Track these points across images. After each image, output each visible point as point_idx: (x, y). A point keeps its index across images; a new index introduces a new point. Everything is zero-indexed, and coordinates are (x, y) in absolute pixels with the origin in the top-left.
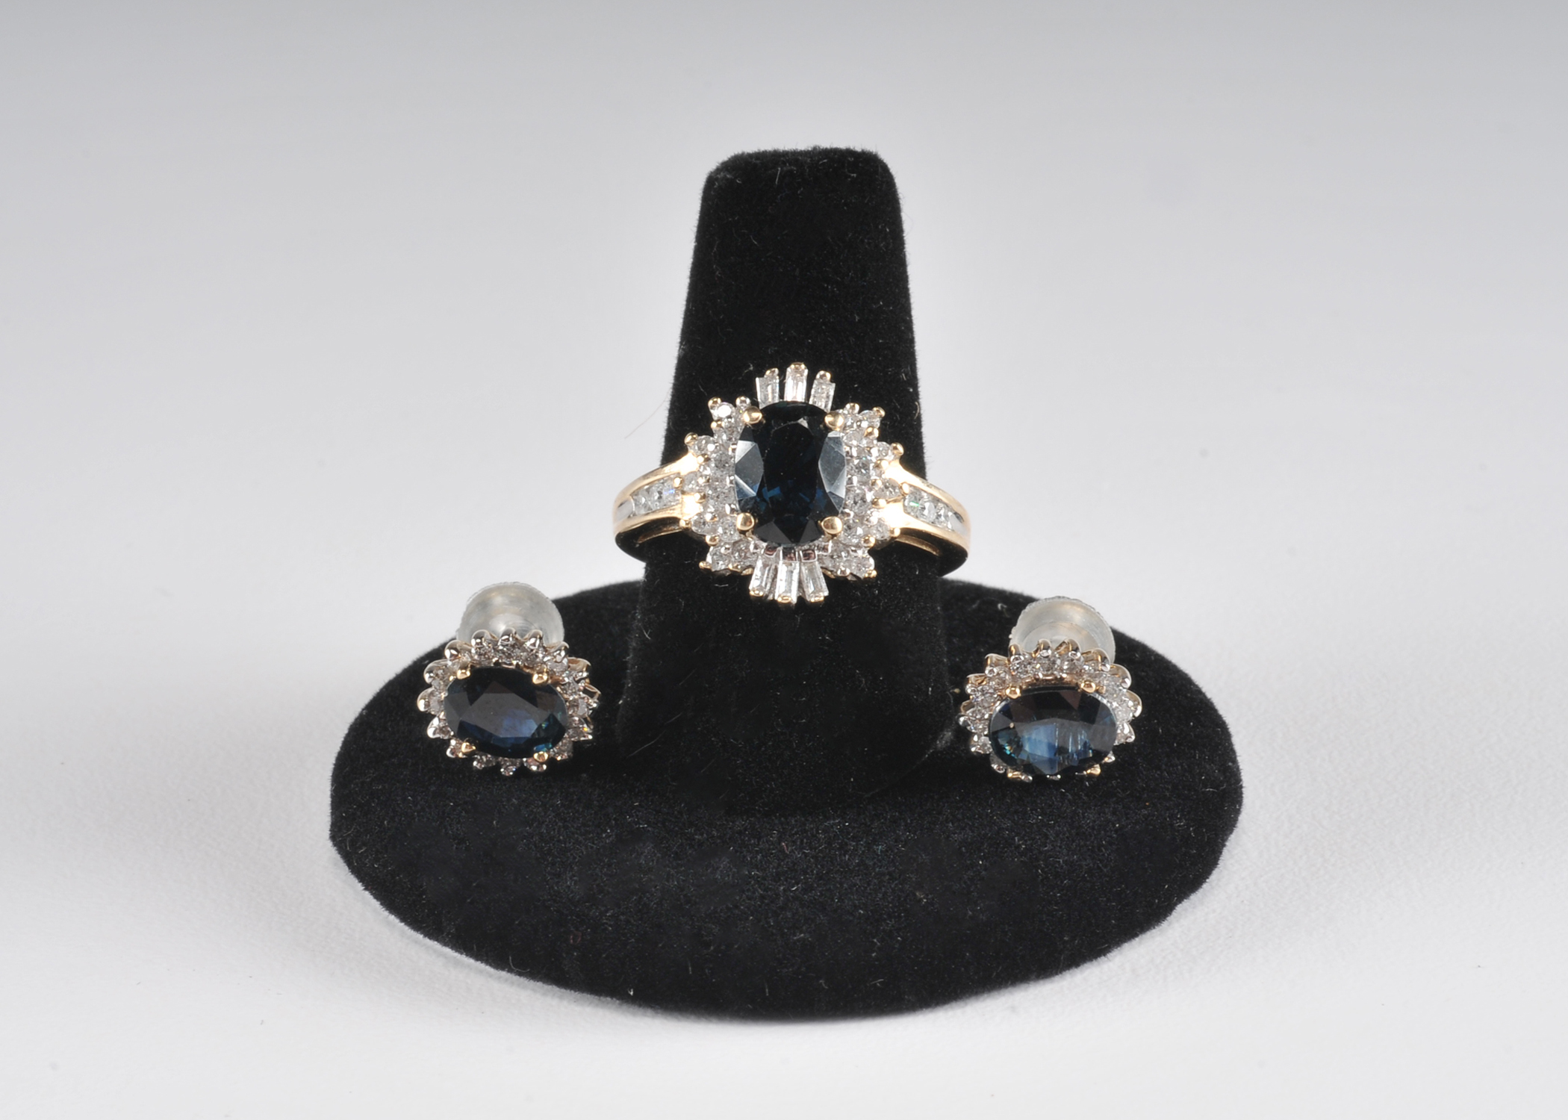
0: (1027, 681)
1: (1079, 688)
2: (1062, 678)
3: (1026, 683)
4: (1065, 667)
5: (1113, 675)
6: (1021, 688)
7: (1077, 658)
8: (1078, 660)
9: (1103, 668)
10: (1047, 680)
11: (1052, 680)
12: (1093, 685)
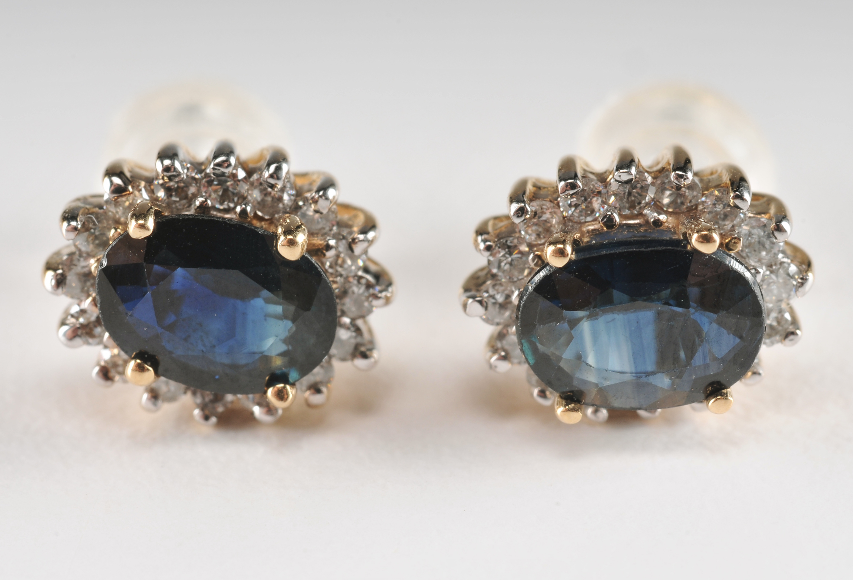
0: (591, 228)
1: (689, 243)
2: (657, 223)
3: (588, 232)
4: (666, 201)
5: (759, 214)
6: (576, 243)
7: (687, 182)
8: (690, 187)
9: (738, 202)
10: (629, 226)
11: (639, 225)
12: (716, 237)
